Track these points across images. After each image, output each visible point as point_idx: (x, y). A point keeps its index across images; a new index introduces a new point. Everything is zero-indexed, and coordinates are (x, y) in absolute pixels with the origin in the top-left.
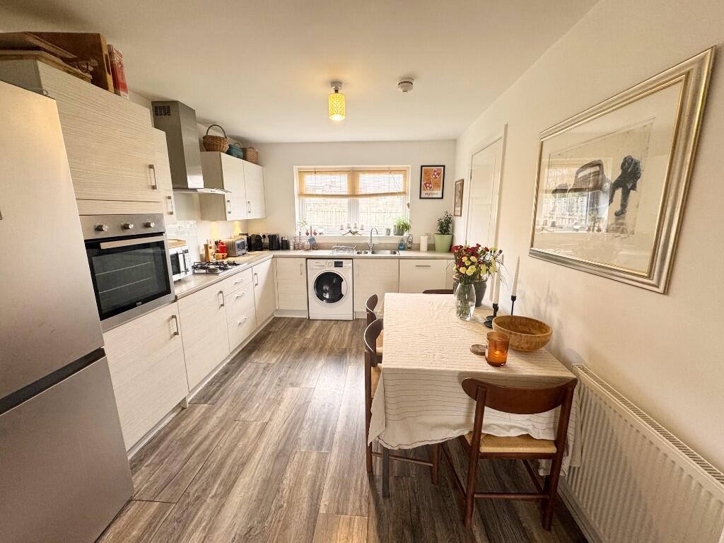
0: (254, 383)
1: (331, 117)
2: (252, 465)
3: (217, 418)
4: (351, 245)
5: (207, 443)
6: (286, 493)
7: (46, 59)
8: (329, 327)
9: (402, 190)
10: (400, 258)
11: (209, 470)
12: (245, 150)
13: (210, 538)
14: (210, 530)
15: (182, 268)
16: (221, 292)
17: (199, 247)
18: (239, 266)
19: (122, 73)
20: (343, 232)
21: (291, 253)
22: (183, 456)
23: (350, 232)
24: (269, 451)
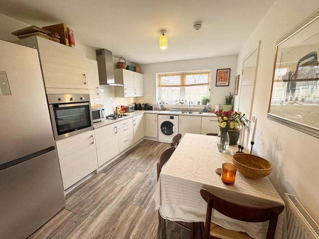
0: (125, 168)
1: (160, 48)
2: (110, 206)
3: (106, 180)
4: (180, 109)
5: (98, 191)
6: (119, 223)
7: (41, 35)
8: (166, 146)
9: (207, 82)
10: (202, 116)
11: (94, 203)
12: (135, 67)
13: (83, 235)
14: (84, 231)
15: (101, 116)
16: (116, 127)
17: (114, 108)
18: (127, 116)
19: (73, 38)
20: (177, 103)
21: (153, 112)
22: (88, 194)
23: (180, 102)
24: (120, 200)
